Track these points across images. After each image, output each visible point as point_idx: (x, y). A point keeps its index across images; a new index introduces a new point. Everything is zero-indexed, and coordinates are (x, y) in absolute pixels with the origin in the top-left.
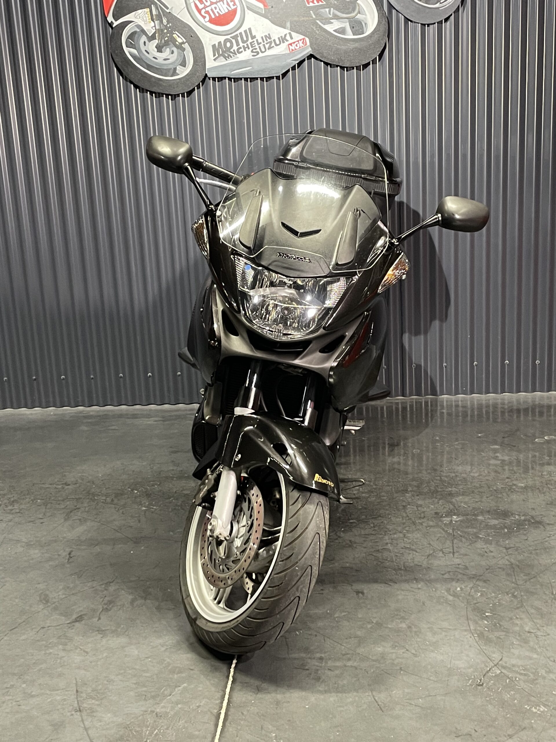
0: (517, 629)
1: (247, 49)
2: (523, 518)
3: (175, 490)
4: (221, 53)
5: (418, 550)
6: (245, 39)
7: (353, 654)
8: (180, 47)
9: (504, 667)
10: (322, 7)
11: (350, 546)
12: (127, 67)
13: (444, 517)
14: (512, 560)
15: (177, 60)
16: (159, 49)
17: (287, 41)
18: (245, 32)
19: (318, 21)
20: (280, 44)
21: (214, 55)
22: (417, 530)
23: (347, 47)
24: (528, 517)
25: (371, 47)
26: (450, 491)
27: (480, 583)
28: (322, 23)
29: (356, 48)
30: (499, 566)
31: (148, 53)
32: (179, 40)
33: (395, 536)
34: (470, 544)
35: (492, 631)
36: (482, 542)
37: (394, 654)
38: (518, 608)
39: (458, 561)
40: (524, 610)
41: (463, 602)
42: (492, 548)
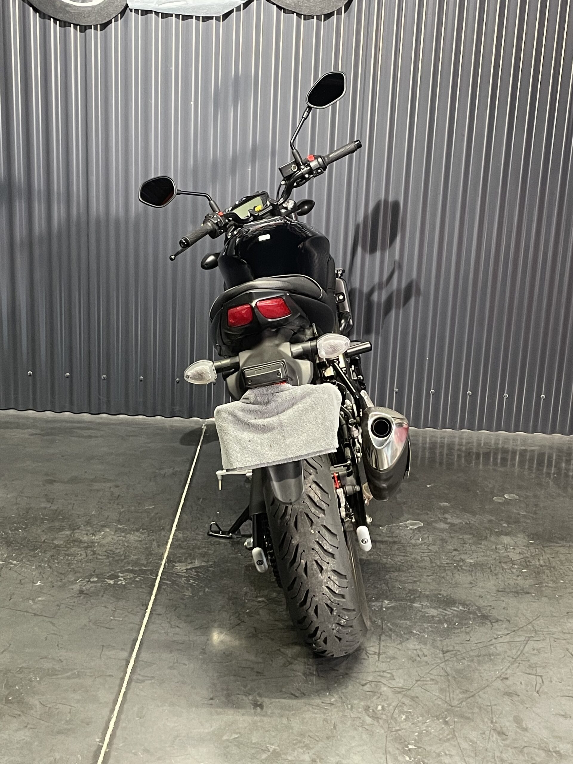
2: (467, 609)
3: (43, 539)
13: (374, 602)
14: (449, 669)
24: (473, 608)
27: (407, 701)
30: (433, 677)
34: (401, 642)
36: (415, 639)
38: (448, 740)
39: (383, 666)
40: (456, 743)
41: (383, 729)
42: (426, 650)
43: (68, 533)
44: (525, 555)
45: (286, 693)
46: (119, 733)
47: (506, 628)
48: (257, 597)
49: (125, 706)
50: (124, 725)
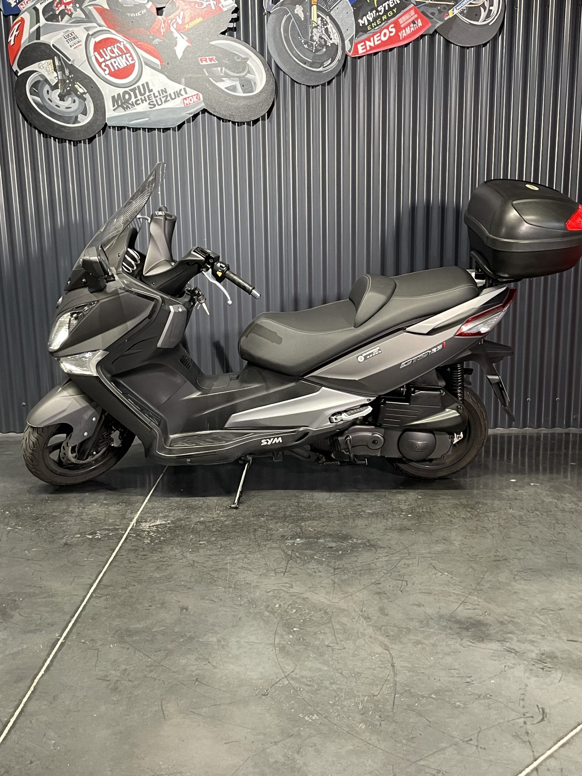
0: (317, 643)
1: (144, 101)
2: (359, 542)
3: (45, 512)
4: (120, 104)
5: (253, 570)
6: (143, 92)
7: (157, 666)
8: (81, 97)
9: (293, 679)
10: (216, 66)
11: (192, 566)
12: (31, 114)
13: (289, 540)
14: (336, 580)
15: (78, 109)
16: (62, 97)
17: (182, 95)
18: (143, 85)
19: (210, 79)
20: (175, 98)
21: (114, 106)
22: (259, 551)
23: (237, 103)
24: (364, 541)
25: (260, 105)
26: (302, 516)
27: (299, 601)
28: (215, 81)
29: (245, 105)
30: (322, 585)
31: (51, 101)
32: (81, 91)
33: (237, 556)
34: (304, 564)
35: (294, 645)
36: (315, 562)
37: (196, 666)
38: (325, 623)
39: (286, 580)
40: (331, 625)
41: (277, 618)
42: (321, 568)
43: (65, 507)
44: (412, 506)
45: (207, 600)
46: (74, 630)
47: (386, 552)
48: (200, 541)
49: (84, 613)
50: (79, 625)
